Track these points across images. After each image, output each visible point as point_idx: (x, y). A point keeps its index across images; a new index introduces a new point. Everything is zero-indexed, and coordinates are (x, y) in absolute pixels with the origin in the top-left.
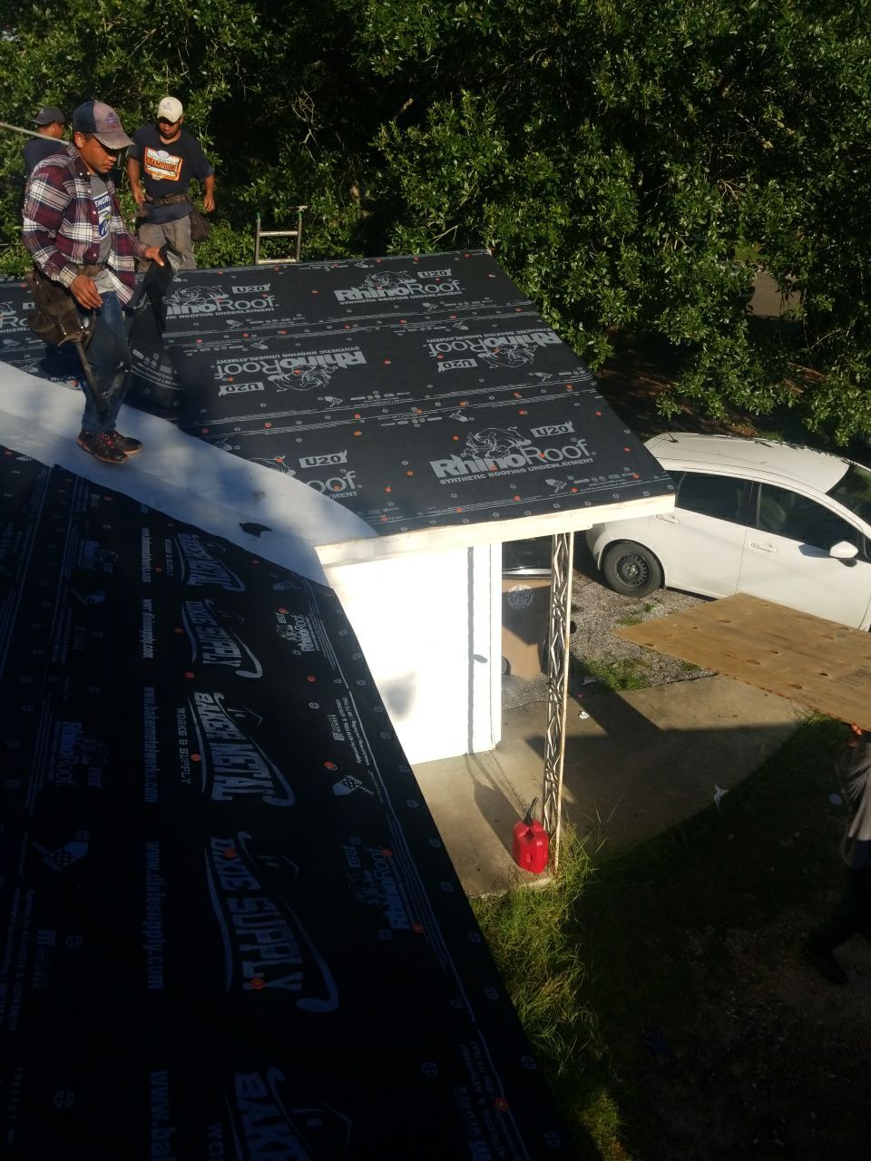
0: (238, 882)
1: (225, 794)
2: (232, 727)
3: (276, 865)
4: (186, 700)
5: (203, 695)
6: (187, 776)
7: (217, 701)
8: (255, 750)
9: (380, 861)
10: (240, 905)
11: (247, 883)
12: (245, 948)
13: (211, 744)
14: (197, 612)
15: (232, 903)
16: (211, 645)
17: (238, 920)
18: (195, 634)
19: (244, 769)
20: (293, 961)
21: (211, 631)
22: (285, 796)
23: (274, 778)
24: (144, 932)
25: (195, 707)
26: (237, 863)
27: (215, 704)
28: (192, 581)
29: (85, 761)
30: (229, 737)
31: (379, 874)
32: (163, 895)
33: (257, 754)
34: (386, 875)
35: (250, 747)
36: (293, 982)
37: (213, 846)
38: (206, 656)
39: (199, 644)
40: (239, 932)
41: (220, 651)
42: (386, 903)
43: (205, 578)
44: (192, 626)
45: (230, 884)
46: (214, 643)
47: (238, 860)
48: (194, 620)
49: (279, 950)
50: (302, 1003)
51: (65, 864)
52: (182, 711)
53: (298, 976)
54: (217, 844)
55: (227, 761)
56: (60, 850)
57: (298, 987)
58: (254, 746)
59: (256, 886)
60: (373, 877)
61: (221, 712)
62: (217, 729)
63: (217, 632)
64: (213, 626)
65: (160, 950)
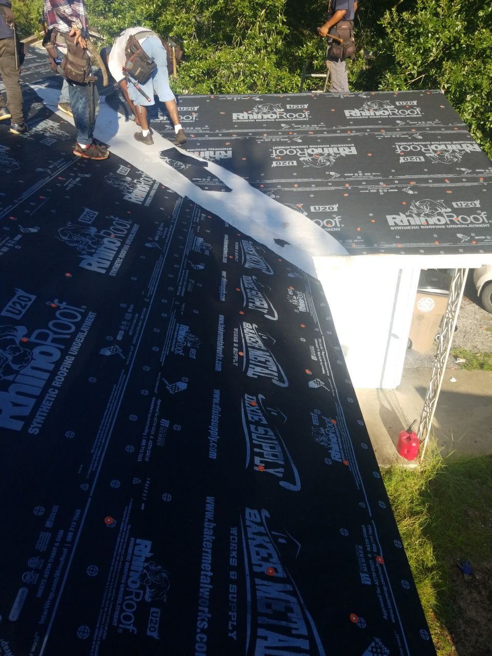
0: (256, 418)
1: (254, 374)
2: (260, 343)
3: (276, 414)
4: (239, 325)
5: (247, 324)
6: (236, 362)
7: (254, 328)
8: (270, 356)
9: (330, 425)
10: (256, 429)
11: (260, 420)
12: (256, 450)
13: (249, 349)
14: (248, 282)
15: (252, 427)
16: (253, 299)
17: (254, 436)
18: (246, 293)
19: (264, 364)
20: (280, 462)
21: (254, 292)
22: (283, 382)
23: (279, 372)
24: (209, 431)
25: (243, 329)
26: (257, 409)
27: (253, 329)
28: (247, 266)
29: (189, 345)
30: (258, 347)
31: (328, 431)
32: (220, 416)
33: (271, 358)
34: (332, 433)
35: (268, 354)
36: (278, 472)
37: (246, 398)
38: (251, 305)
39: (248, 298)
40: (254, 442)
41: (258, 303)
42: (330, 446)
43: (253, 265)
44: (245, 288)
45: (252, 418)
46: (255, 299)
47: (258, 408)
48: (246, 286)
49: (274, 455)
50: (282, 483)
51: (176, 391)
52: (236, 330)
53: (281, 470)
54: (248, 397)
55: (256, 359)
56: (174, 384)
57: (280, 475)
58: (270, 354)
59: (265, 422)
60: (325, 431)
61: (255, 334)
62: (253, 342)
63: (257, 293)
64: (255, 290)
65: (216, 441)
